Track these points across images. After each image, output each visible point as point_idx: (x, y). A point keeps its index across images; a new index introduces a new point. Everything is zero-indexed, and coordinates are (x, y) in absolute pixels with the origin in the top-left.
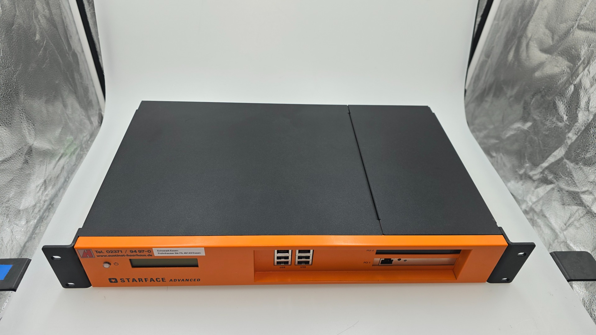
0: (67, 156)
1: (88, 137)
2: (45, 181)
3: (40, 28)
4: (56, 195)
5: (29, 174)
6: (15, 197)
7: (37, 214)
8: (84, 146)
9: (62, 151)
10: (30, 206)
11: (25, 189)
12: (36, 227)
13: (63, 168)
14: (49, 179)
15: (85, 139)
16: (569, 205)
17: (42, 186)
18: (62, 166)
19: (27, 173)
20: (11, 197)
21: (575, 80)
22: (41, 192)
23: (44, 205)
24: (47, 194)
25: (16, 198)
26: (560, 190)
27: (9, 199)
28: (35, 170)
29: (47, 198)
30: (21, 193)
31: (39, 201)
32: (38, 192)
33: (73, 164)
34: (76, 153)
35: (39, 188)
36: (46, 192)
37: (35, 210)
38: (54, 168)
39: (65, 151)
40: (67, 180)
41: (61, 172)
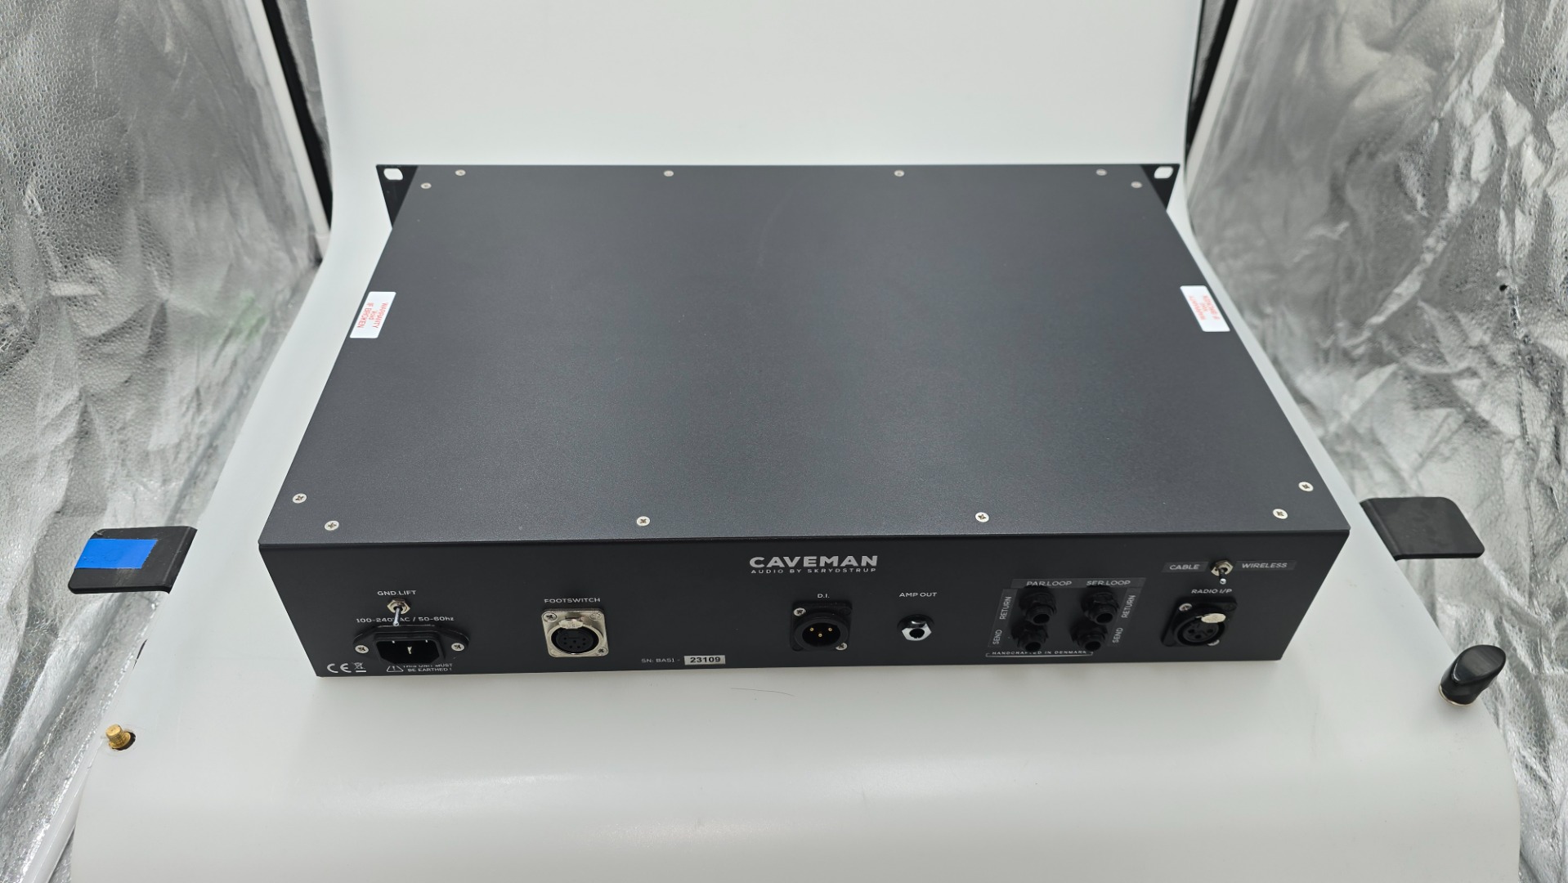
0: (243, 336)
1: (287, 293)
2: (197, 391)
3: (174, 24)
4: (221, 427)
5: (162, 369)
6: (137, 421)
7: (184, 464)
8: (278, 314)
9: (231, 323)
10: (167, 444)
11: (156, 405)
12: (182, 496)
13: (235, 363)
14: (206, 385)
15: (280, 298)
16: (1427, 407)
17: (191, 401)
18: (230, 359)
19: (159, 366)
20: (130, 421)
21: (1442, 109)
22: (190, 413)
23: (198, 446)
24: (202, 422)
25: (139, 423)
26: (1410, 375)
27: (125, 423)
28: (175, 361)
29: (204, 431)
30: (150, 413)
31: (187, 435)
32: (184, 415)
33: (255, 355)
34: (263, 330)
35: (185, 406)
36: (199, 415)
37: (180, 456)
38: (216, 361)
39: (238, 323)
40: (245, 392)
41: (231, 372)
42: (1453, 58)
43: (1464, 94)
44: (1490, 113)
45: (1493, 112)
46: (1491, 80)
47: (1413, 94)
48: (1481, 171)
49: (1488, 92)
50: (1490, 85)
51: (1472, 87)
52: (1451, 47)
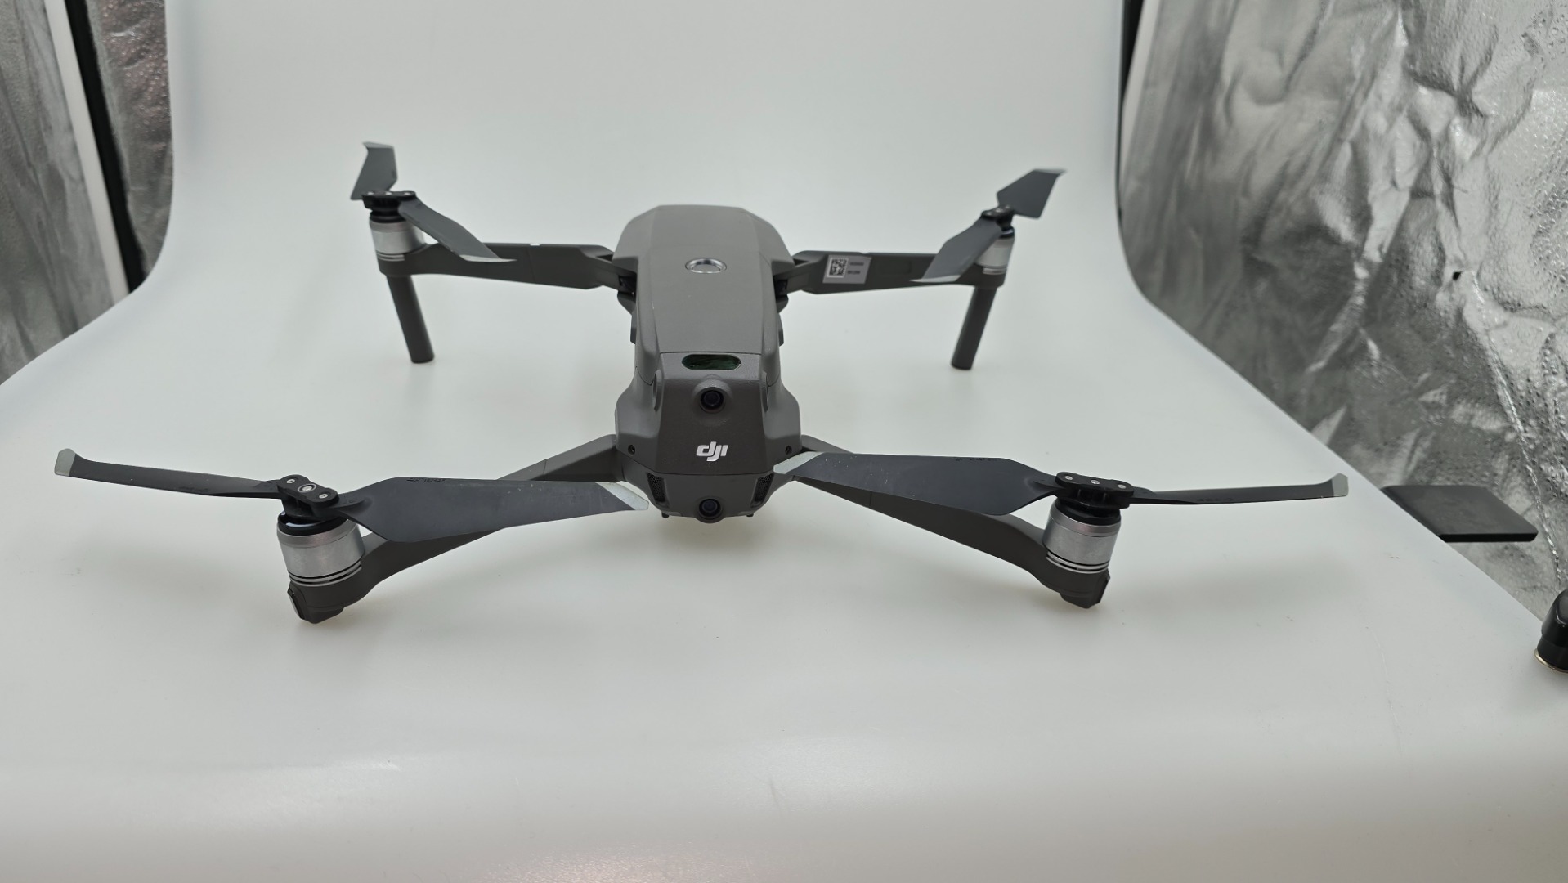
42: (1355, 79)
43: (1373, 107)
44: (1405, 113)
45: (1409, 111)
46: (1400, 83)
47: (1317, 129)
48: (1407, 173)
49: (1399, 95)
50: (1401, 88)
51: (1380, 97)
52: (1351, 69)
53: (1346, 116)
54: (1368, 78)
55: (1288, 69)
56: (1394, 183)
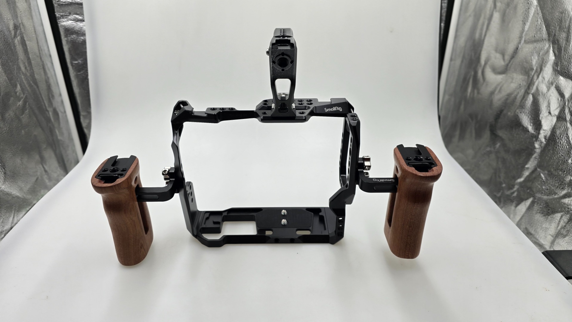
42: (533, 69)
43: (541, 81)
44: (554, 86)
45: (555, 85)
46: (552, 74)
47: (519, 87)
48: (555, 110)
49: (551, 78)
50: (552, 76)
51: (544, 78)
52: (532, 65)
53: (530, 84)
54: (539, 70)
55: (507, 62)
56: (550, 113)
